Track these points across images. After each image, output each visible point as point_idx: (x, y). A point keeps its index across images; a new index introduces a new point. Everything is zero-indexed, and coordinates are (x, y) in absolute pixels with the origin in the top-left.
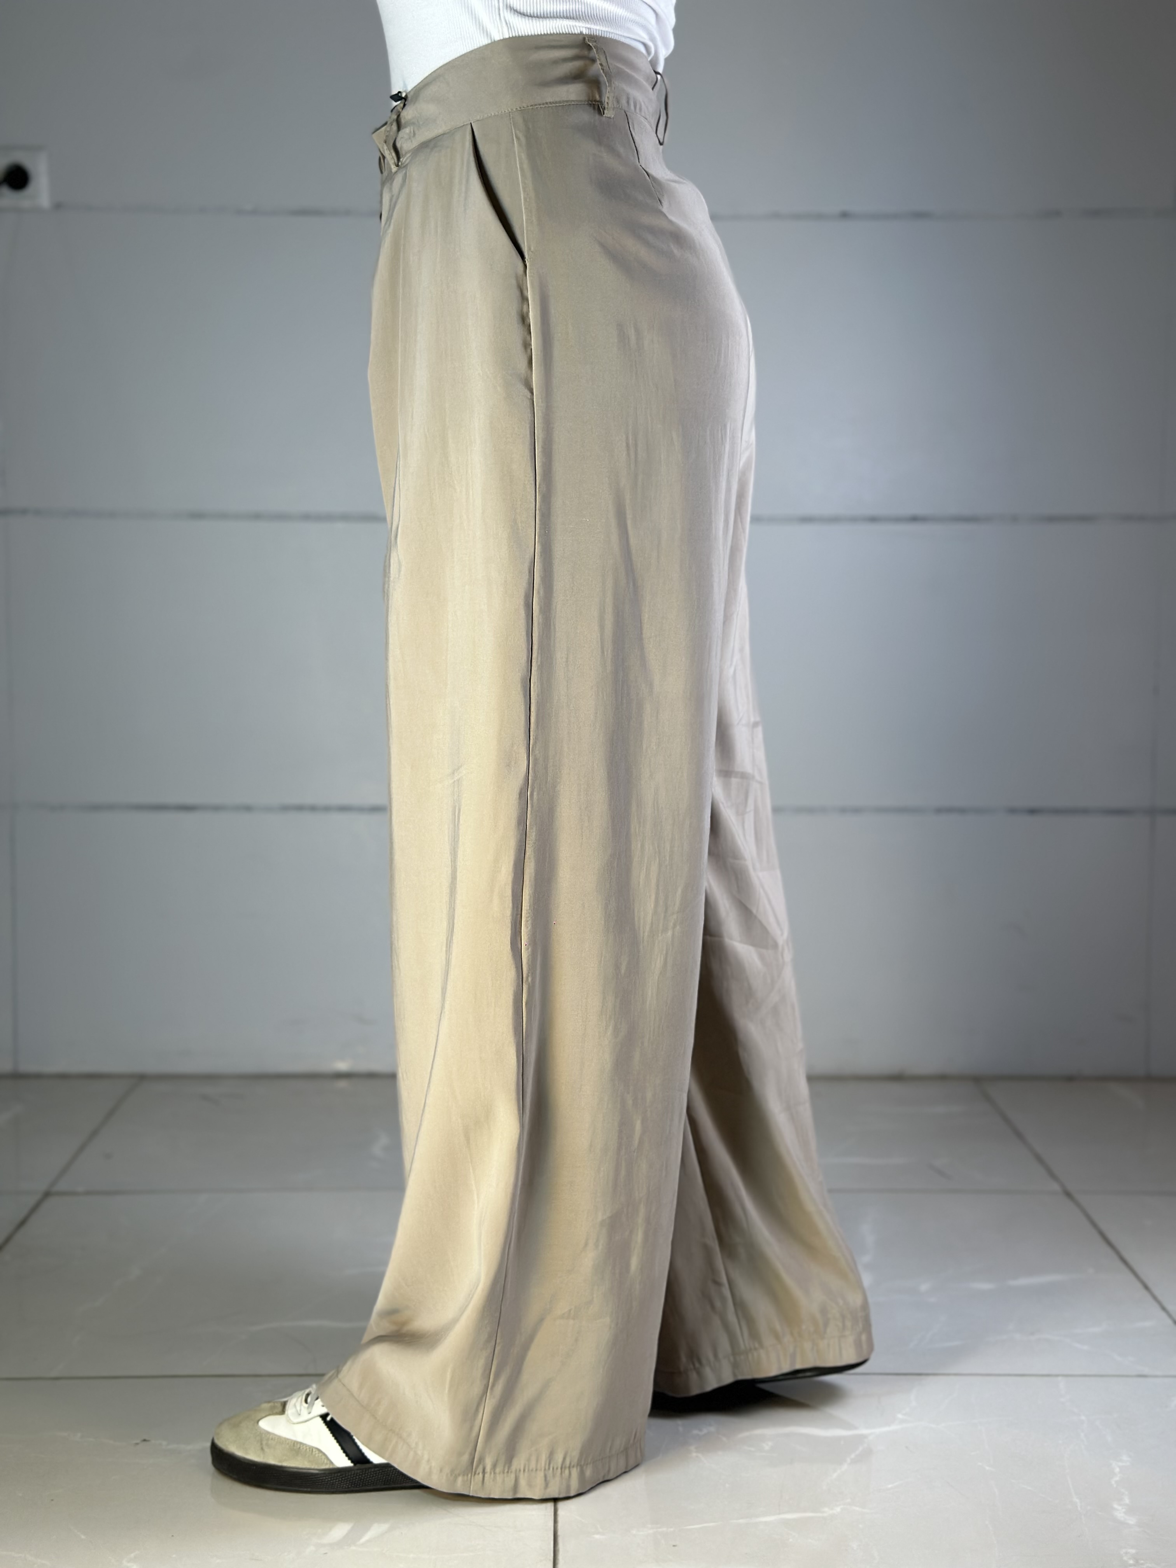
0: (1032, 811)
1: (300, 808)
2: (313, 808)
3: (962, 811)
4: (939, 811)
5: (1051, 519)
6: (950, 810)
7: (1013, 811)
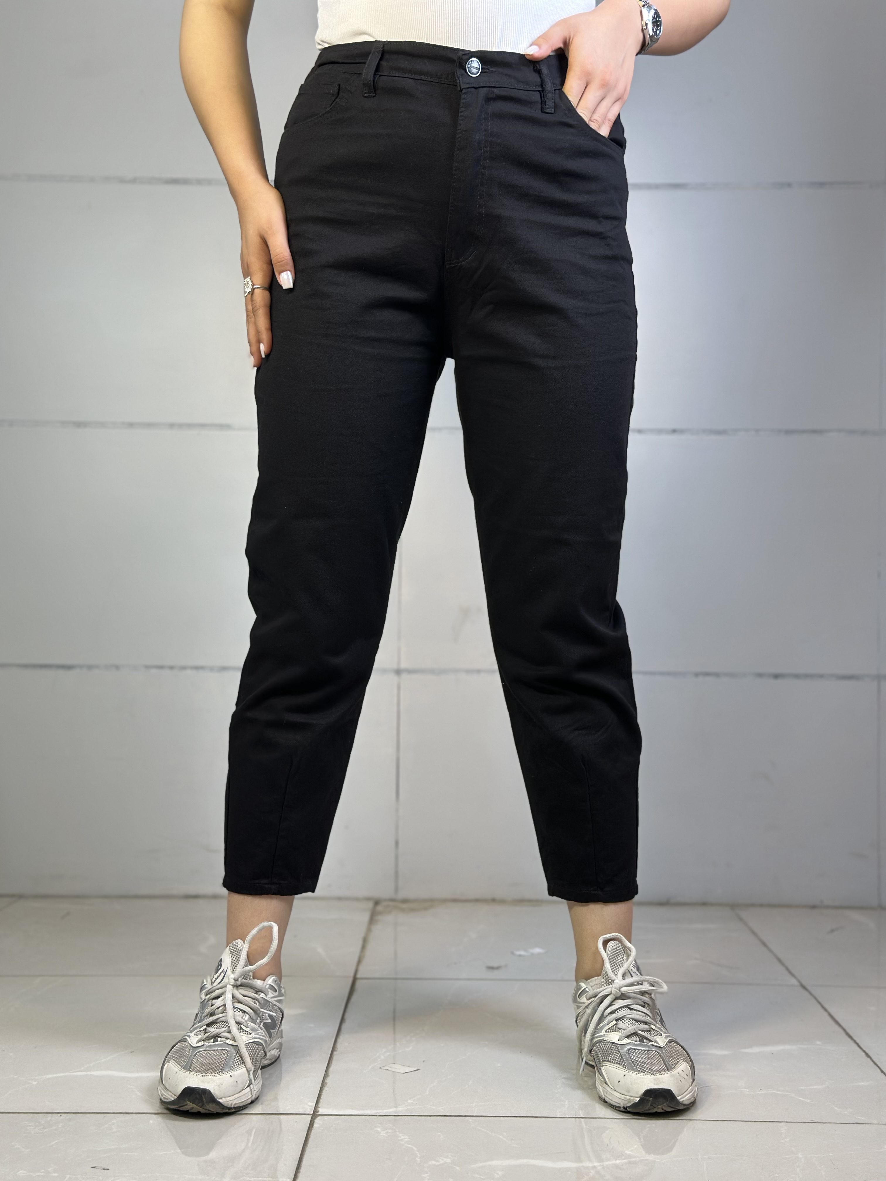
0: (776, 676)
1: (161, 667)
2: (171, 668)
3: (717, 675)
4: (697, 675)
5: (788, 432)
6: (707, 674)
7: (760, 675)
